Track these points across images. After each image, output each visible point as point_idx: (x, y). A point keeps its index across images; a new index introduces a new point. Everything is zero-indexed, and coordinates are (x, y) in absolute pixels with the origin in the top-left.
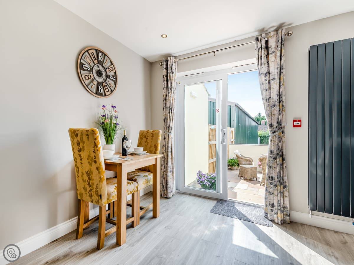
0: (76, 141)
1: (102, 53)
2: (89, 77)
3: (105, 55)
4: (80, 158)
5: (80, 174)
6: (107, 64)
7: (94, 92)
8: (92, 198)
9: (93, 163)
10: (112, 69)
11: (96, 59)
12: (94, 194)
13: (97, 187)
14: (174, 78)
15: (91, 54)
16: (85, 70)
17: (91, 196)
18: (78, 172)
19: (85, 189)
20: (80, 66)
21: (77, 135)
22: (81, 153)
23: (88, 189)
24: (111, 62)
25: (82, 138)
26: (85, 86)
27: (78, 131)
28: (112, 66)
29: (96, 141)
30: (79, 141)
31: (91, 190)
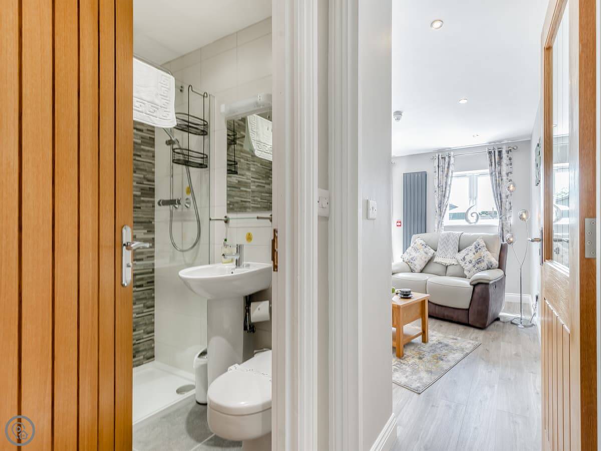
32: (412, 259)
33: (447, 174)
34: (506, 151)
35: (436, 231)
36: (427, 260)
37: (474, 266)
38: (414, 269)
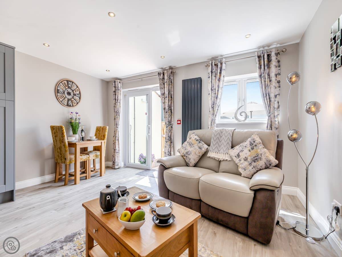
0: (54, 132)
1: (71, 81)
2: (63, 97)
3: (73, 82)
4: (55, 140)
5: (56, 148)
6: (74, 87)
7: (66, 105)
8: (62, 160)
9: (62, 143)
10: (77, 90)
11: (67, 85)
12: (63, 158)
13: (64, 154)
14: (119, 93)
15: (64, 84)
16: (60, 93)
17: (61, 160)
18: (55, 148)
19: (58, 156)
20: (57, 91)
21: (54, 129)
22: (56, 138)
23: (60, 156)
24: (77, 86)
25: (56, 130)
26: (60, 102)
27: (54, 126)
28: (78, 88)
29: (63, 132)
30: (55, 132)
31: (61, 157)
32: (187, 153)
33: (219, 78)
34: (275, 54)
35: (210, 128)
36: (201, 155)
37: (250, 164)
38: (189, 163)
